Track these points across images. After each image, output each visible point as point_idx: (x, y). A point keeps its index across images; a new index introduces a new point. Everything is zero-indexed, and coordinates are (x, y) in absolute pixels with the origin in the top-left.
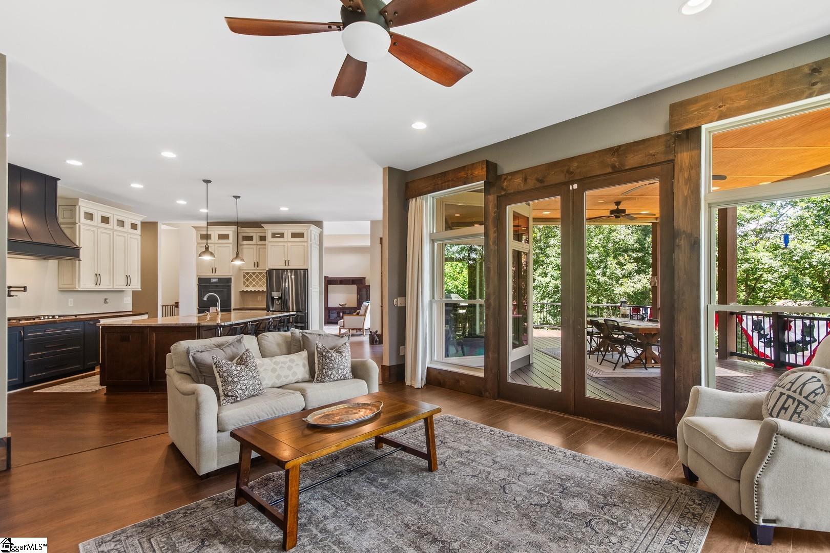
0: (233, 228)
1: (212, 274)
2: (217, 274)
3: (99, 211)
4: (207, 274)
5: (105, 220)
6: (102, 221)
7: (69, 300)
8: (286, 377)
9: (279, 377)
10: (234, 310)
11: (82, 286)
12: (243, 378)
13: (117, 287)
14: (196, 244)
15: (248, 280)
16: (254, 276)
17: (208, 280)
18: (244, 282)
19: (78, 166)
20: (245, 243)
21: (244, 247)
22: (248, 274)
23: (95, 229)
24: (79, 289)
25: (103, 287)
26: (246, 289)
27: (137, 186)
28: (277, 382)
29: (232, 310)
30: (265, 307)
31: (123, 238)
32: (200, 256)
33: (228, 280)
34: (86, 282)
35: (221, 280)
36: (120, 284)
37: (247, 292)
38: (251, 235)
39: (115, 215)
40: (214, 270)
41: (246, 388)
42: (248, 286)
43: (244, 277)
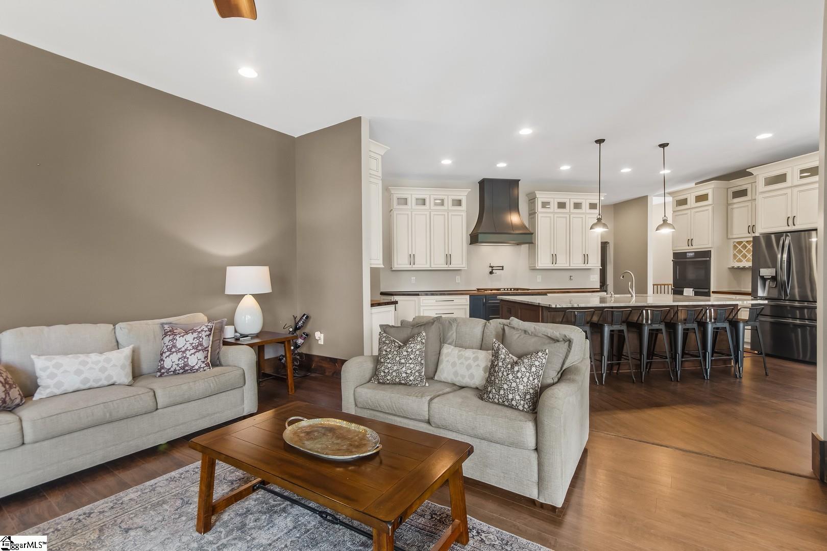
0: (713, 184)
1: (688, 248)
2: (693, 247)
3: (554, 198)
4: (683, 248)
5: (562, 205)
6: (559, 207)
7: (538, 277)
8: (463, 377)
9: (456, 374)
10: (713, 292)
11: (540, 265)
12: (410, 361)
13: (574, 265)
14: (672, 212)
15: (740, 252)
16: (740, 247)
17: (684, 254)
18: (735, 255)
19: (504, 167)
20: (736, 200)
21: (735, 206)
22: (740, 243)
23: (552, 215)
24: (537, 268)
25: (559, 265)
26: (736, 265)
27: (565, 168)
28: (454, 379)
29: (711, 294)
30: (749, 290)
31: (581, 219)
32: (591, 228)
33: (707, 254)
34: (543, 261)
35: (699, 254)
36: (578, 263)
37: (738, 268)
38: (744, 187)
39: (570, 198)
40: (690, 242)
41: (411, 372)
42: (740, 261)
43: (735, 247)
